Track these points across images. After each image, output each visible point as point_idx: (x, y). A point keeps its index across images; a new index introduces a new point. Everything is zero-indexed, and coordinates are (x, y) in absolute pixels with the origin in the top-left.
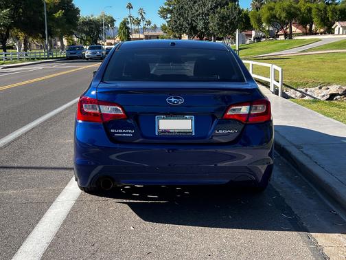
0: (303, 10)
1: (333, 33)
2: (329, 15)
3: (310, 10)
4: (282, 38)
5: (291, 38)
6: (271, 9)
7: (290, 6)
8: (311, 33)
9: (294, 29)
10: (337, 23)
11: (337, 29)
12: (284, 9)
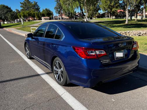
0: (32, 13)
1: (42, 20)
2: (40, 15)
3: (34, 14)
4: (27, 21)
5: (30, 21)
6: (23, 13)
7: (29, 13)
8: (35, 20)
9: (30, 19)
10: (42, 17)
11: (42, 19)
12: (27, 13)
